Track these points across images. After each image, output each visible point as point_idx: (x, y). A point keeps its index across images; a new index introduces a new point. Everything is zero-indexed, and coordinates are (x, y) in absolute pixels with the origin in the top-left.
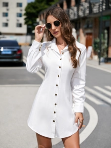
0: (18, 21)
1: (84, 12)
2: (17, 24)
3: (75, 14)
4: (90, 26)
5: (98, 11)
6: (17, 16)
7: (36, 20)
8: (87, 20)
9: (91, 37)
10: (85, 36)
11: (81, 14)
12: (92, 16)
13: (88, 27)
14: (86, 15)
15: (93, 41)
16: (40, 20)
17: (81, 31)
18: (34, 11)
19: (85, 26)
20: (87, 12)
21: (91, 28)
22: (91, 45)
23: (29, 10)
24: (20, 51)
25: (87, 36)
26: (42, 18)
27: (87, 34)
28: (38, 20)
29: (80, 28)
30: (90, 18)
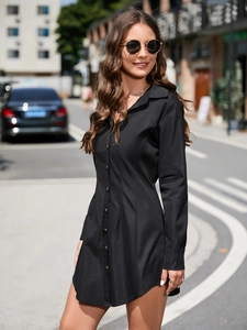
0: (41, 44)
1: (190, 25)
2: (40, 52)
3: (169, 29)
4: (204, 53)
5: (220, 23)
6: (40, 35)
7: (81, 43)
8: (196, 42)
9: (206, 76)
10: (192, 74)
11: (184, 28)
12: (209, 32)
13: (199, 57)
14: (195, 30)
15: (211, 85)
16: (92, 42)
17: (184, 64)
18: (76, 23)
19: (193, 54)
20: (198, 23)
21: (206, 58)
22: (207, 95)
23: (66, 22)
24: (62, 109)
25: (197, 75)
26: (96, 38)
27: (199, 71)
28: (86, 42)
29: (181, 57)
30: (204, 36)
